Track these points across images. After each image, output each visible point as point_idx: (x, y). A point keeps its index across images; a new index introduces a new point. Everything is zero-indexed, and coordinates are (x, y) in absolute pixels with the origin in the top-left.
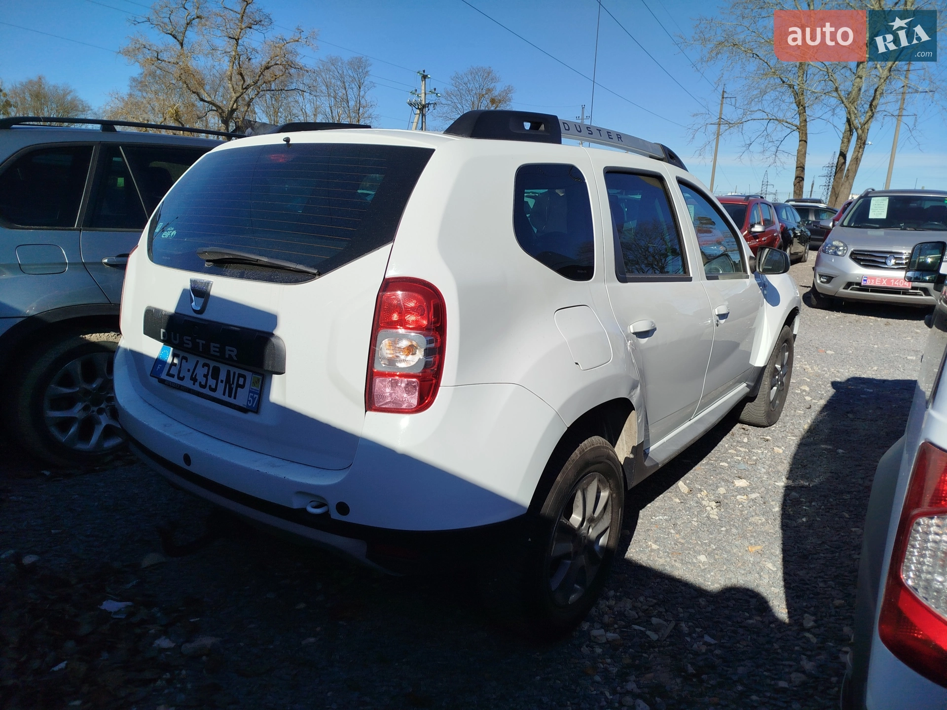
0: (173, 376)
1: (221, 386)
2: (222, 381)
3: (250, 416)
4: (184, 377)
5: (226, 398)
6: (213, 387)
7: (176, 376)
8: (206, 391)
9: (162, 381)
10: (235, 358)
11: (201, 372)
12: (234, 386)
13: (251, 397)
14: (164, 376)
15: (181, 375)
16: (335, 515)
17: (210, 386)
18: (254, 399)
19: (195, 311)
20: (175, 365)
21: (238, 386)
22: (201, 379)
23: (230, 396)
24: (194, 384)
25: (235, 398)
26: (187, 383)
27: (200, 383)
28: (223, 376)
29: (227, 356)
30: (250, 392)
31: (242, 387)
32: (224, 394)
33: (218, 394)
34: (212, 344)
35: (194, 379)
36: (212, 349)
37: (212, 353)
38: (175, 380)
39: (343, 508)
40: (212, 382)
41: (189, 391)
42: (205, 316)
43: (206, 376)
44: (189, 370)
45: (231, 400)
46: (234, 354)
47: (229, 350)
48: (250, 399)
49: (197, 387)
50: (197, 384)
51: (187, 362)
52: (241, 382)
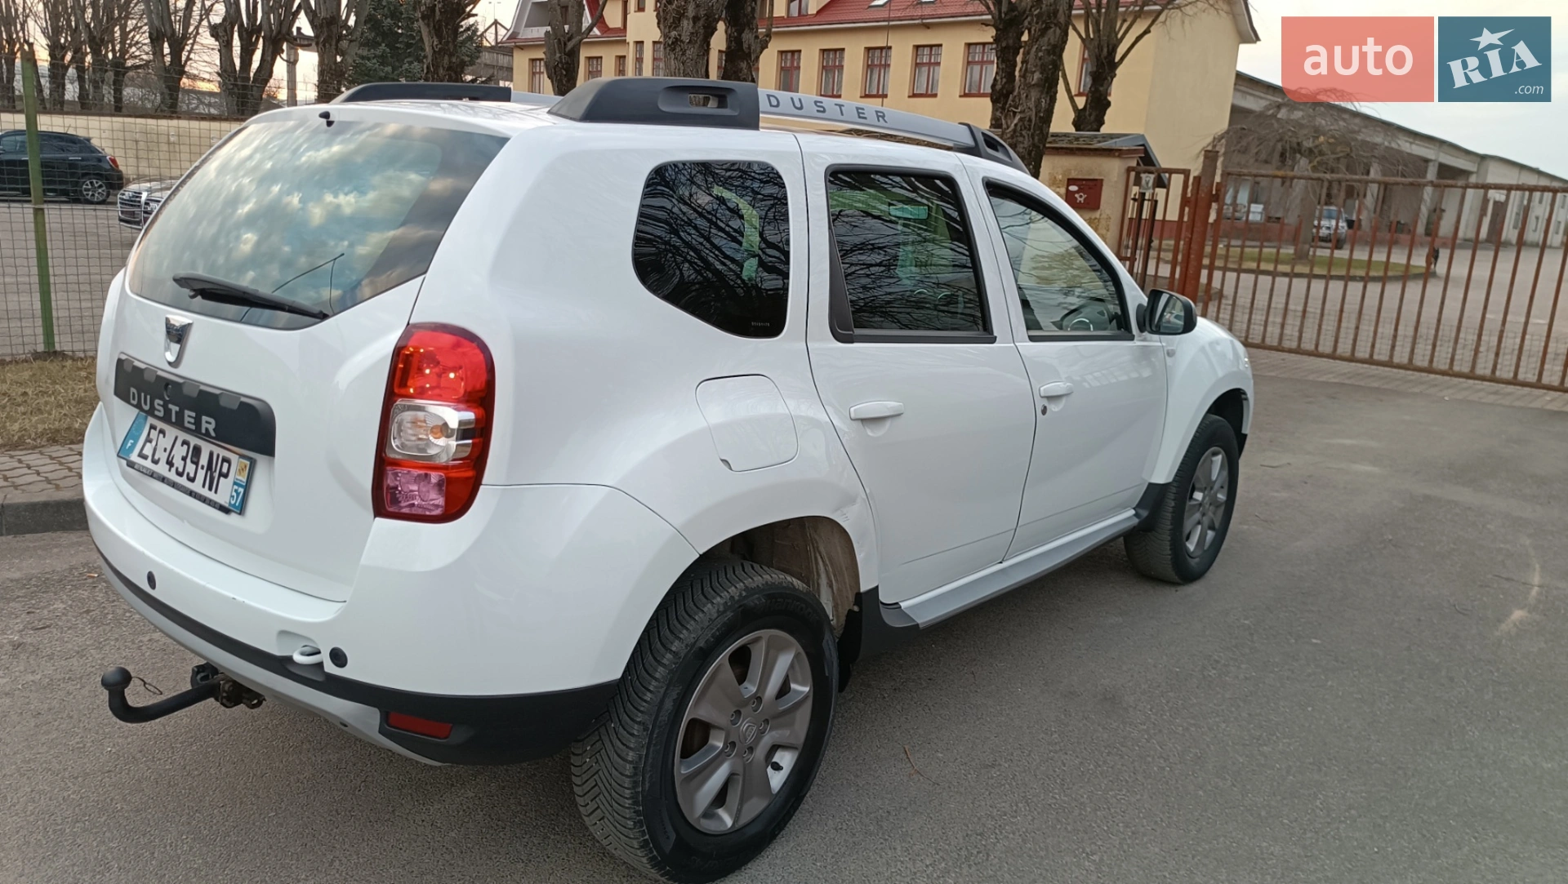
0: (145, 457)
1: (201, 474)
2: (203, 467)
3: (233, 518)
4: (159, 459)
5: (205, 492)
6: (192, 475)
7: (150, 458)
8: (183, 481)
9: (131, 465)
10: (213, 434)
11: (180, 451)
12: (216, 475)
13: (236, 491)
14: (134, 457)
15: (156, 457)
16: (330, 668)
17: (188, 474)
18: (238, 494)
19: (170, 363)
20: (149, 441)
21: (221, 475)
22: (178, 463)
23: (210, 489)
24: (170, 470)
25: (216, 492)
26: (162, 469)
27: (177, 469)
28: (204, 460)
29: (203, 431)
30: (235, 483)
31: (226, 476)
32: (204, 486)
33: (196, 487)
34: (187, 413)
35: (170, 463)
36: (187, 419)
37: (187, 425)
38: (148, 463)
39: (338, 657)
40: (190, 468)
41: (163, 479)
42: (180, 371)
43: (184, 459)
44: (165, 450)
45: (211, 495)
46: (211, 427)
47: (207, 422)
48: (234, 494)
49: (172, 476)
50: (174, 470)
51: (165, 437)
52: (225, 470)
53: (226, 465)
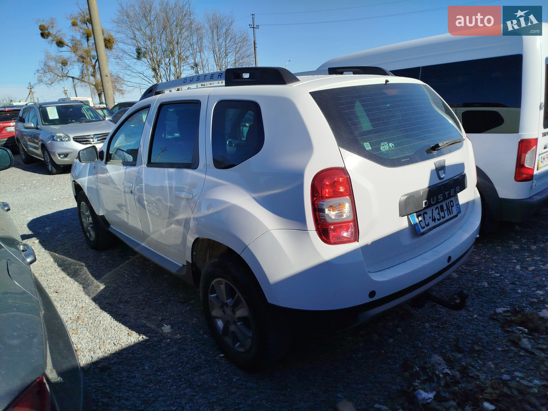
0: (424, 227)
1: (446, 213)
2: (445, 210)
4: (429, 223)
5: (450, 216)
7: (425, 226)
8: (442, 220)
9: (422, 234)
11: (436, 213)
12: (450, 208)
14: (421, 231)
15: (427, 223)
17: (442, 217)
18: (459, 208)
20: (421, 221)
21: (452, 207)
22: (437, 217)
24: (435, 222)
25: (452, 213)
26: (432, 224)
27: (438, 219)
28: (445, 208)
30: (456, 205)
32: (448, 215)
33: (447, 217)
34: (452, 190)
35: (434, 220)
36: (452, 193)
38: (426, 228)
40: (442, 214)
41: (435, 227)
42: (445, 179)
43: (439, 214)
44: (430, 218)
45: (452, 215)
47: (457, 188)
48: (457, 209)
49: (437, 222)
50: (436, 221)
51: (427, 214)
52: (452, 205)
53: (452, 203)
